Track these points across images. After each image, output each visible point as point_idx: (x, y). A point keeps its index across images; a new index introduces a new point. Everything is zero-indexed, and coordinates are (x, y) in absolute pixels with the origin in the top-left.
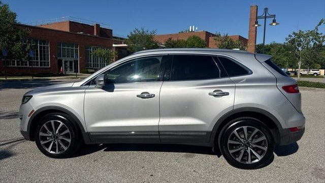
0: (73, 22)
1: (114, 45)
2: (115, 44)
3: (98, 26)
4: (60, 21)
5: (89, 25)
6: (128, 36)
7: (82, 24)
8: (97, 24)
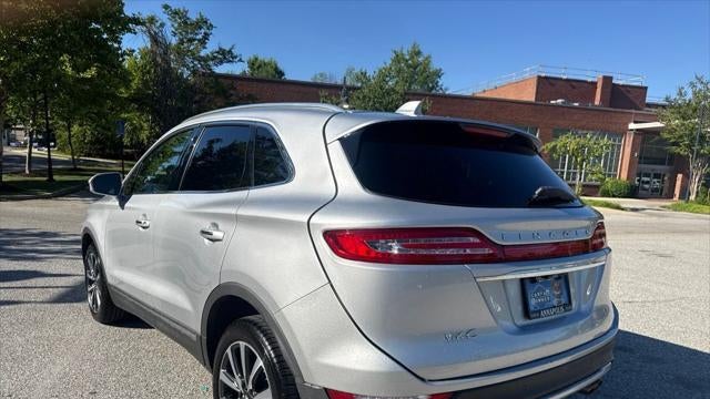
0: (546, 78)
1: (632, 126)
2: (635, 122)
3: (607, 80)
4: (520, 78)
5: (585, 82)
6: (667, 99)
7: (567, 80)
8: (605, 78)
